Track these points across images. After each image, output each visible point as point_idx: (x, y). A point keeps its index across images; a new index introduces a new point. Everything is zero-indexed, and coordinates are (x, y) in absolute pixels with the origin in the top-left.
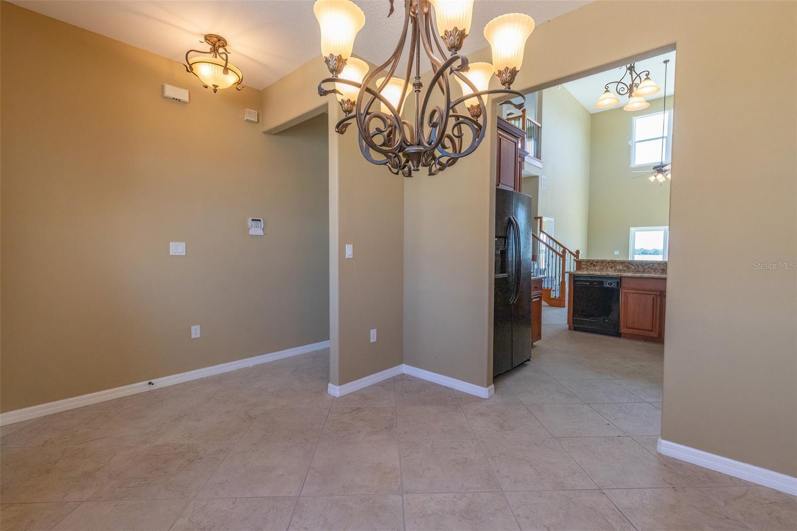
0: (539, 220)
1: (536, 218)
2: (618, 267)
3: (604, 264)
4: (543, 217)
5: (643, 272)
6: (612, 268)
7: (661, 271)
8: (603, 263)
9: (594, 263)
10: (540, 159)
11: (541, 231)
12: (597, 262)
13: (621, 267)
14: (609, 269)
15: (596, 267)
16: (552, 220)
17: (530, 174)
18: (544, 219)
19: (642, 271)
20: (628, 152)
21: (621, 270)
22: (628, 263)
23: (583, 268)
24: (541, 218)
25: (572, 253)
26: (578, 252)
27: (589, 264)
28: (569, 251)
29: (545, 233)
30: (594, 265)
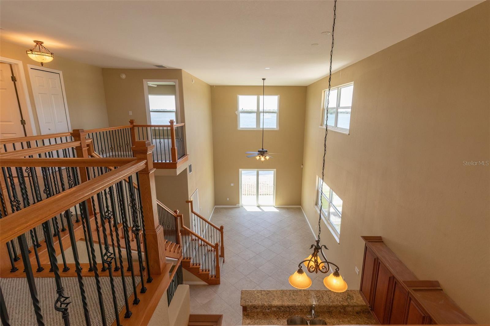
0: (190, 204)
3: (263, 307)
4: (194, 202)
6: (269, 309)
11: (192, 211)
12: (258, 306)
16: (197, 190)
20: (235, 119)
22: (280, 306)
24: (191, 202)
25: (217, 229)
26: (222, 228)
27: (252, 307)
28: (214, 227)
29: (195, 214)
30: (256, 308)
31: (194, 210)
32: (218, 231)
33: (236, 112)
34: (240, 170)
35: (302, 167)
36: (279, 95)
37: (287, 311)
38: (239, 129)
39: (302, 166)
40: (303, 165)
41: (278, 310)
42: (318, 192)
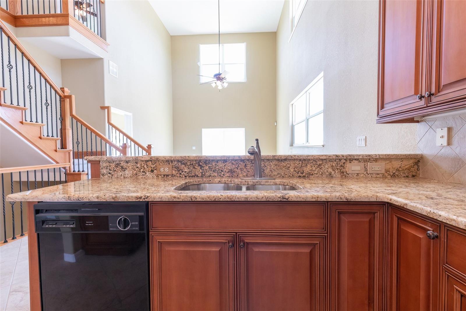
0: (106, 110)
1: (103, 108)
2: (162, 170)
3: (139, 165)
4: (112, 108)
5: (202, 177)
6: (152, 171)
7: (228, 175)
8: (137, 163)
9: (123, 164)
10: (106, 41)
11: (110, 124)
12: (127, 162)
13: (167, 170)
14: (148, 173)
15: (127, 172)
16: (131, 114)
17: (96, 56)
18: (113, 110)
19: (200, 175)
21: (167, 176)
22: (178, 161)
23: (103, 175)
24: (108, 108)
25: (143, 148)
26: (149, 147)
27: (113, 165)
28: (139, 146)
29: (113, 126)
30: (122, 167)
31: (112, 122)
33: (198, 63)
34: (203, 130)
35: (275, 125)
36: (246, 43)
37: (197, 176)
39: (275, 123)
40: (276, 122)
41: (174, 172)
42: (293, 127)
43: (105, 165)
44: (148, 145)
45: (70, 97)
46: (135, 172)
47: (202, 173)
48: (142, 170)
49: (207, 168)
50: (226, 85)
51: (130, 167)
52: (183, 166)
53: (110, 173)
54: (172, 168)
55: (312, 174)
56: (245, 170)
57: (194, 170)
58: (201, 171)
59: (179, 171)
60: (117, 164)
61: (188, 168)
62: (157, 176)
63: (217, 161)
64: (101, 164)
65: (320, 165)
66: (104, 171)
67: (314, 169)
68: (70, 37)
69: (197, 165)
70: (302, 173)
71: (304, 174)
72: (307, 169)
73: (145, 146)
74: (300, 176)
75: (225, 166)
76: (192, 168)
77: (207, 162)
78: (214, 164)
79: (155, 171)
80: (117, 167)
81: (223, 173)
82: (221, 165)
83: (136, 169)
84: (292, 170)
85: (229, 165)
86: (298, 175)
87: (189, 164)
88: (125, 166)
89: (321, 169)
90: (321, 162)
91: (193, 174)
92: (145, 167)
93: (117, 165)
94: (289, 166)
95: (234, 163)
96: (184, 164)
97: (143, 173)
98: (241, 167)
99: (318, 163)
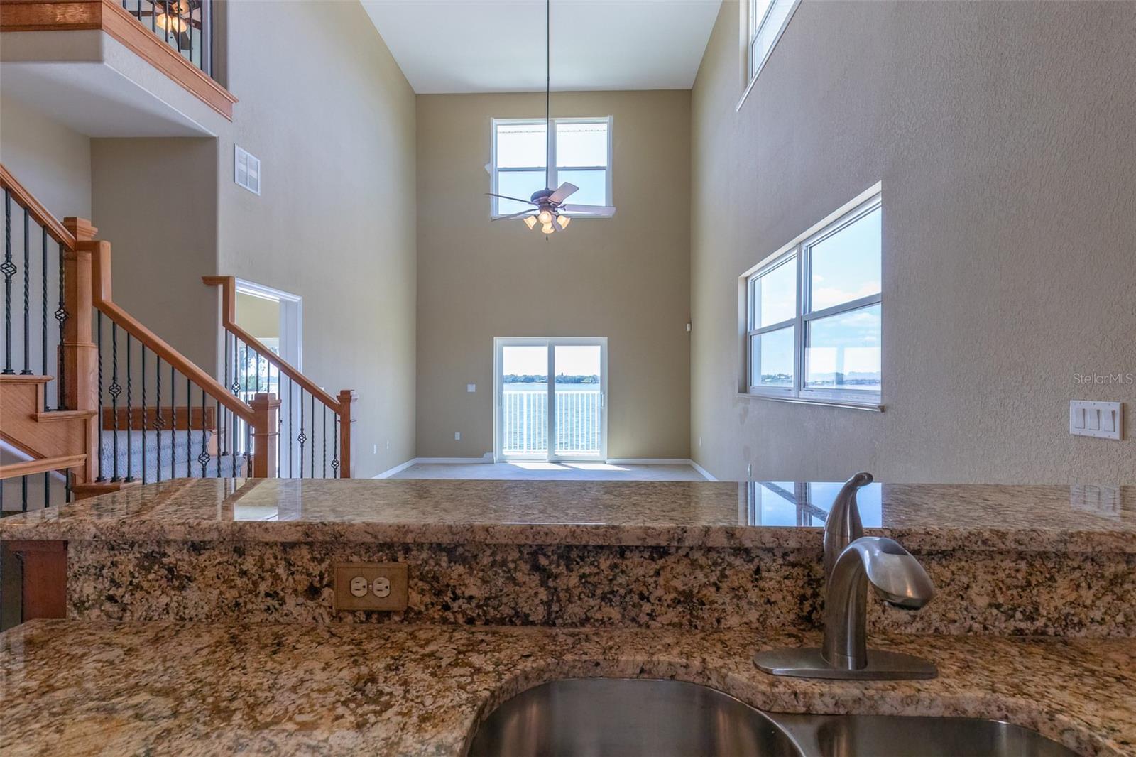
0: (221, 287)
1: (212, 281)
2: (359, 587)
3: (249, 564)
4: (237, 281)
5: (547, 622)
6: (313, 592)
7: (672, 615)
8: (240, 552)
9: (173, 556)
10: (225, 86)
11: (230, 327)
12: (197, 548)
13: (382, 587)
14: (291, 602)
15: (192, 594)
16: (296, 299)
17: (195, 130)
18: (242, 288)
19: (539, 614)
20: (484, 189)
21: (385, 615)
22: (437, 548)
23: (80, 606)
24: (226, 282)
25: (326, 401)
26: (346, 397)
28: (316, 394)
29: (240, 335)
30: (170, 570)
32: (330, 413)
33: (487, 167)
34: (498, 341)
35: (688, 329)
36: (612, 117)
37: (527, 620)
38: (494, 215)
39: (688, 325)
40: (690, 323)
42: (747, 341)
43: (90, 558)
44: (342, 392)
45: (94, 247)
46: (231, 595)
47: (548, 604)
48: (263, 588)
49: (574, 581)
50: (563, 221)
51: (210, 573)
52: (460, 569)
53: (111, 599)
54: (410, 577)
55: (1081, 624)
56: (753, 595)
57: (510, 588)
58: (543, 595)
59: (439, 593)
60: (149, 556)
61: (484, 581)
62: (337, 617)
63: (622, 551)
64: (71, 552)
65: (1116, 580)
66: (87, 588)
67: (1088, 596)
68: (105, 64)
69: (525, 567)
70: (1031, 619)
71: (1040, 623)
72: (1056, 599)
73: (333, 394)
74: (1019, 632)
75: (657, 574)
76: (500, 581)
77: (574, 554)
78: (605, 564)
79: (326, 592)
80: (148, 570)
81: (647, 608)
82: (641, 571)
83: (239, 582)
84: (982, 602)
85: (680, 568)
86: (1012, 624)
87: (486, 560)
88: (184, 568)
89: (1121, 599)
90: (1122, 567)
91: (506, 610)
92: (281, 571)
93: (150, 560)
94: (965, 580)
95: (702, 561)
96: (464, 560)
97: (270, 601)
98: (734, 579)
99: (1109, 570)
